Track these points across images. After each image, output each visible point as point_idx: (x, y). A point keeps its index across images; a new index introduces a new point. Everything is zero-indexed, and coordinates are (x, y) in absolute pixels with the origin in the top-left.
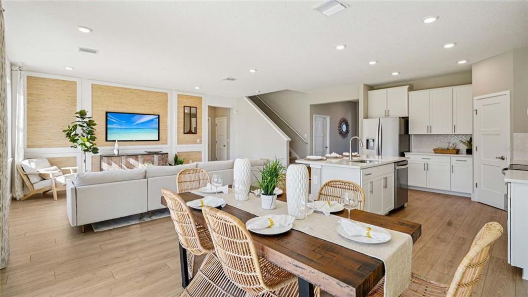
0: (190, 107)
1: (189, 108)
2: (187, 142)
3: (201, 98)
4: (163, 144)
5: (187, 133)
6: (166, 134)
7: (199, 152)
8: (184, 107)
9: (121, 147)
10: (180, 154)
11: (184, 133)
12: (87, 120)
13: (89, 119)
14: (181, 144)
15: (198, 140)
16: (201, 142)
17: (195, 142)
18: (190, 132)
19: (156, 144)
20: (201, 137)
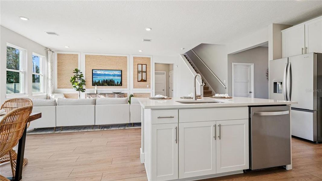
0: (142, 65)
1: (141, 65)
2: (140, 87)
3: (150, 58)
4: (125, 88)
5: (140, 81)
6: (127, 82)
7: (148, 93)
8: (138, 64)
9: (98, 89)
10: (136, 95)
11: (138, 81)
12: (80, 74)
13: (81, 74)
14: (136, 88)
16: (149, 87)
17: (145, 87)
18: (142, 80)
19: (120, 88)
20: (150, 84)
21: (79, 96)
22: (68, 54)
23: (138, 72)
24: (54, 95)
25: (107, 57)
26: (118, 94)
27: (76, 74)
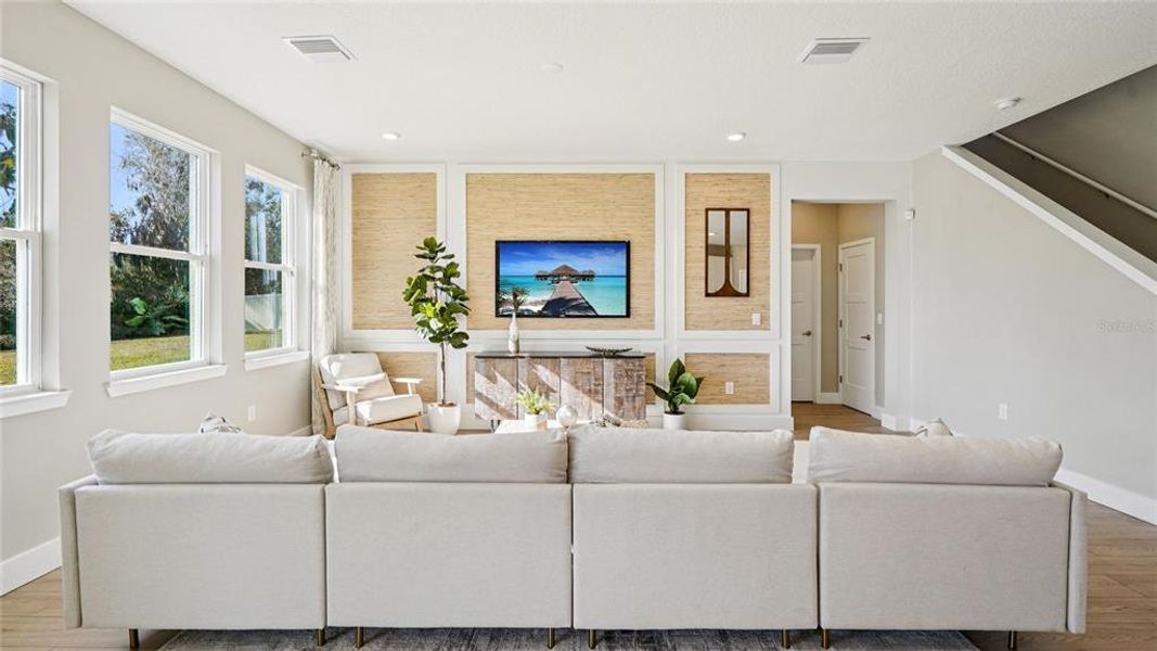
0: (727, 211)
1: (723, 213)
2: (718, 322)
3: (766, 177)
4: (643, 327)
5: (717, 294)
6: (652, 298)
7: (758, 356)
8: (707, 210)
9: (523, 333)
10: (695, 360)
11: (708, 295)
12: (443, 263)
13: (449, 261)
14: (696, 327)
15: (756, 318)
16: (765, 323)
17: (744, 324)
18: (727, 291)
19: (623, 327)
20: (765, 306)
21: (443, 364)
22: (394, 176)
23: (710, 250)
24: (339, 361)
25: (559, 180)
26: (620, 361)
27: (428, 262)
